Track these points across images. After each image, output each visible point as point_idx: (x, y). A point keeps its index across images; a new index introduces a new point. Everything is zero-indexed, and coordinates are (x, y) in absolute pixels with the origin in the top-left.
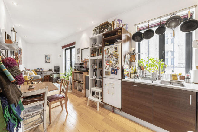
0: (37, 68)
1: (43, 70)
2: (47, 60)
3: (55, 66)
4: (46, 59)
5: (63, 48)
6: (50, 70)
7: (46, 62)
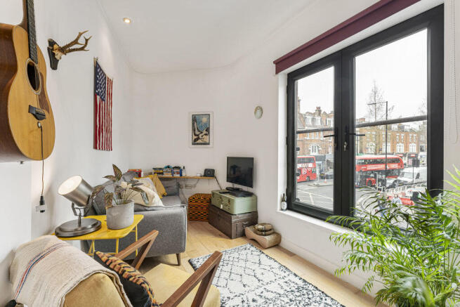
0: (163, 166)
1: (184, 174)
2: (197, 133)
3: (229, 159)
4: (194, 130)
5: (277, 72)
6: (209, 174)
7: (195, 142)
